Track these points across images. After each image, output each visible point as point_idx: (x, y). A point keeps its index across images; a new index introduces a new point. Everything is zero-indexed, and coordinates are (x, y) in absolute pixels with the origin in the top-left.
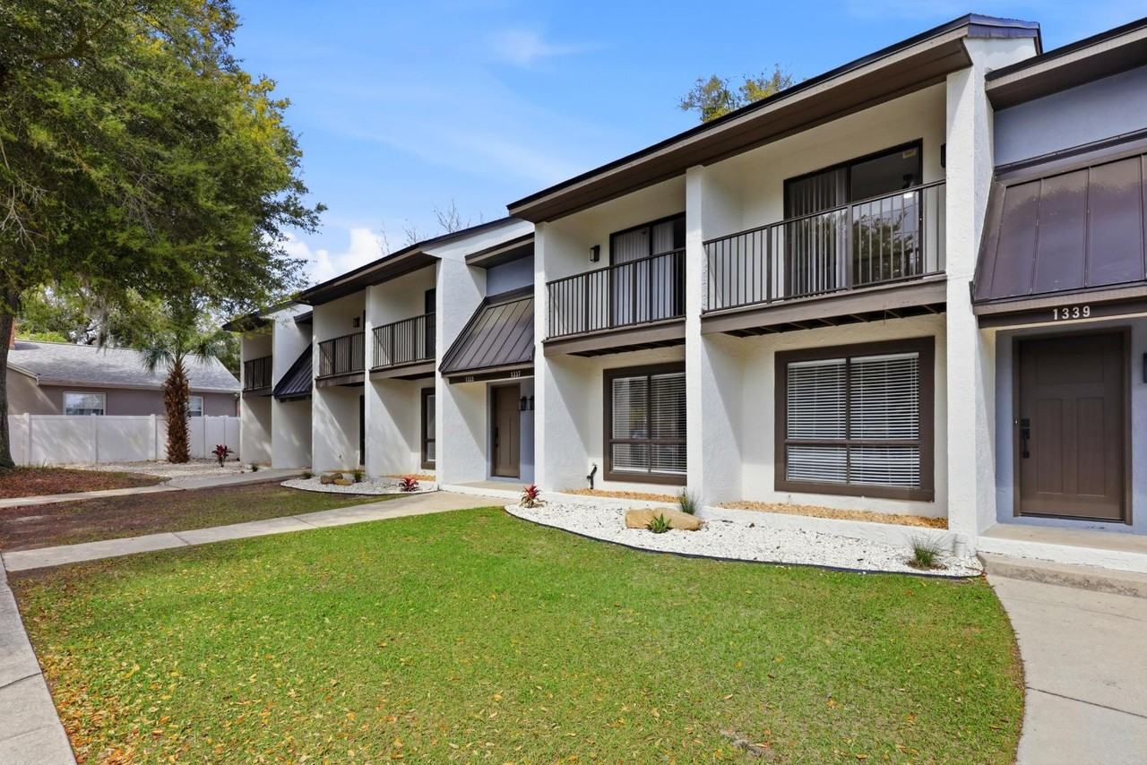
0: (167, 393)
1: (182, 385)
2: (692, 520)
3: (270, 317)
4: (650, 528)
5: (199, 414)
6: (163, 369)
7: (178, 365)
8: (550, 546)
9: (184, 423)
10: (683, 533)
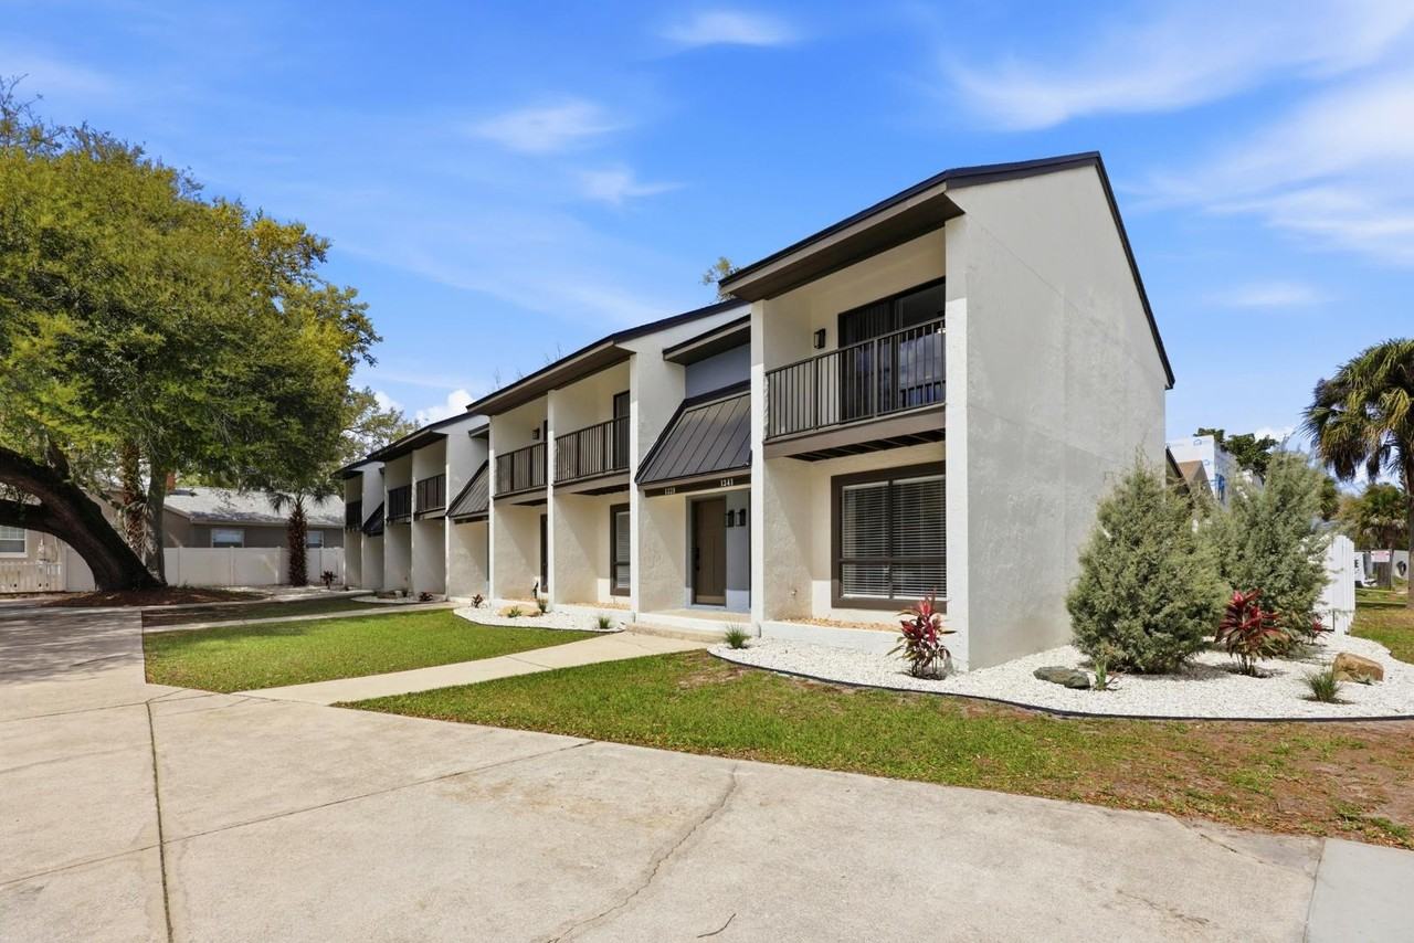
0: (290, 529)
1: (301, 523)
3: (358, 469)
5: (319, 546)
6: (286, 512)
7: (299, 506)
9: (303, 553)
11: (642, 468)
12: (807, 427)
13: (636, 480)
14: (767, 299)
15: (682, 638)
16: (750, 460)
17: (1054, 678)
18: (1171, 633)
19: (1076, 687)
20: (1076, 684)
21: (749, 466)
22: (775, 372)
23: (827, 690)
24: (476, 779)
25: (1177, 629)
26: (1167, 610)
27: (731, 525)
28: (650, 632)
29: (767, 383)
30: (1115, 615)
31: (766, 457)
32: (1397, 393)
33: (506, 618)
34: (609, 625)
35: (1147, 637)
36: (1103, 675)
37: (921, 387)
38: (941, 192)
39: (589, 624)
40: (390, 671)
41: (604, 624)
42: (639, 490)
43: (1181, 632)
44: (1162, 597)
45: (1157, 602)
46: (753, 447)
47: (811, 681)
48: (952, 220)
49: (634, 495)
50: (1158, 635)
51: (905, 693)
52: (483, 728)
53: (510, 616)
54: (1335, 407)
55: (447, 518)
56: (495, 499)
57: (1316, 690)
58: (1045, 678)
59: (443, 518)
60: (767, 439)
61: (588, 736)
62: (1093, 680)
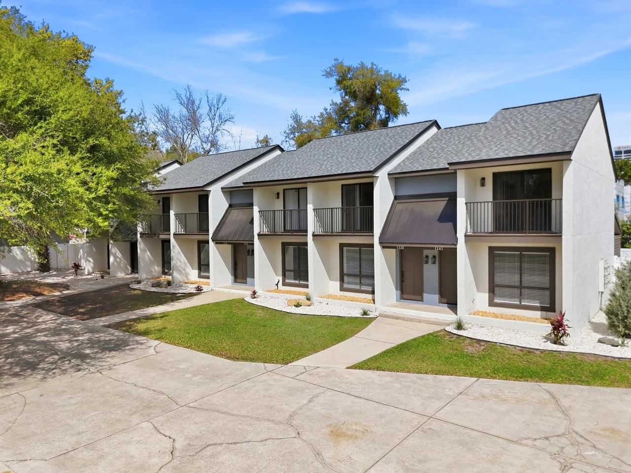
2: (309, 303)
4: (295, 306)
8: (262, 313)
10: (305, 307)
12: (489, 231)
16: (457, 242)
17: (607, 342)
19: (616, 346)
21: (456, 245)
27: (427, 262)
34: (368, 313)
36: (624, 341)
41: (365, 313)
42: (380, 246)
46: (458, 236)
47: (518, 348)
56: (259, 235)
58: (603, 343)
60: (465, 233)
62: (620, 342)
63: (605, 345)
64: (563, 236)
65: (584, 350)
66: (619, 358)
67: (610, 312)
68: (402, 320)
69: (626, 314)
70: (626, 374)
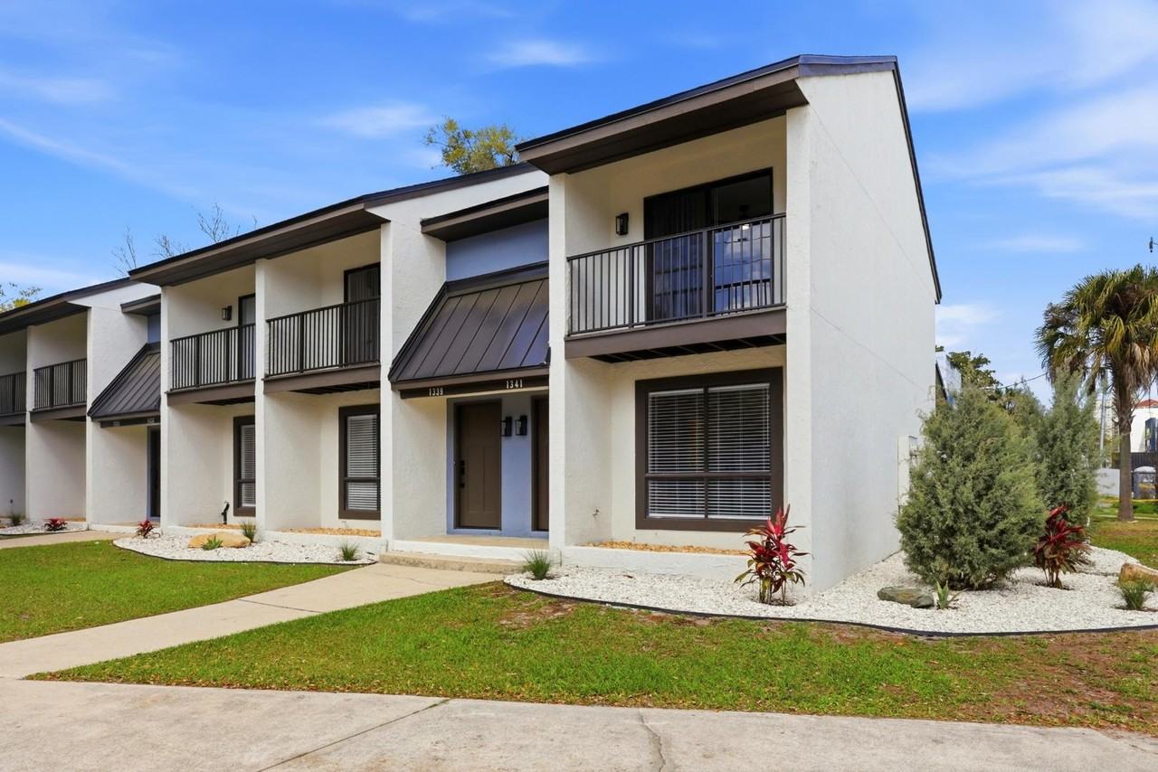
11: (397, 363)
12: (619, 324)
13: (390, 377)
14: (569, 173)
15: (460, 569)
16: (548, 358)
17: (900, 598)
18: (1003, 548)
19: (923, 607)
20: (923, 603)
21: (547, 366)
22: (579, 257)
23: (681, 622)
24: (334, 758)
25: (1009, 545)
26: (1001, 526)
27: (508, 434)
28: (415, 563)
29: (569, 270)
30: (951, 532)
31: (569, 356)
32: (1115, 320)
33: (200, 550)
34: (356, 555)
35: (982, 553)
36: (946, 594)
37: (729, 286)
38: (791, 78)
39: (330, 555)
40: (81, 626)
41: (348, 555)
42: (393, 389)
43: (1012, 548)
44: (997, 513)
45: (991, 517)
46: (552, 343)
47: (655, 613)
48: (792, 110)
49: (387, 395)
50: (994, 551)
51: (763, 621)
52: (284, 694)
53: (206, 548)
54: (1061, 329)
55: (88, 419)
56: (169, 395)
57: (1127, 600)
58: (891, 599)
59: (83, 419)
60: (569, 335)
61: (433, 694)
62: (936, 598)
63: (896, 605)
64: (788, 312)
65: (834, 615)
66: (930, 634)
67: (911, 520)
68: (425, 567)
69: (949, 522)
70: (944, 674)
